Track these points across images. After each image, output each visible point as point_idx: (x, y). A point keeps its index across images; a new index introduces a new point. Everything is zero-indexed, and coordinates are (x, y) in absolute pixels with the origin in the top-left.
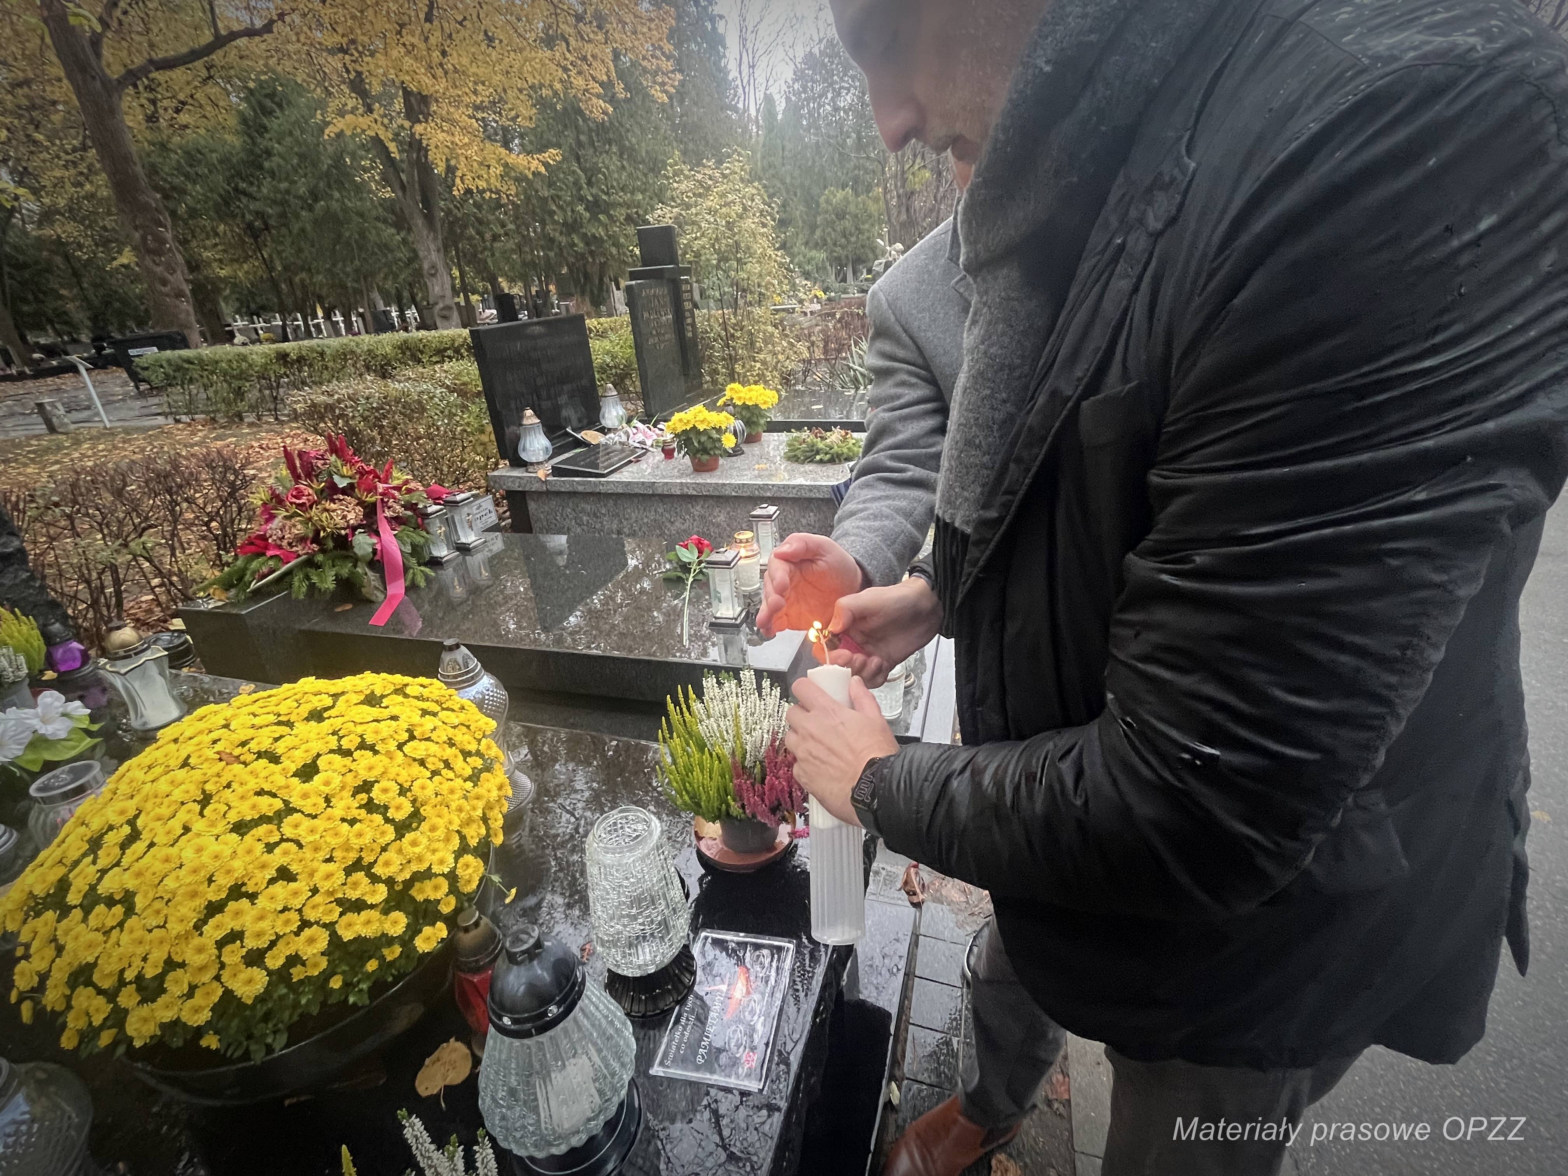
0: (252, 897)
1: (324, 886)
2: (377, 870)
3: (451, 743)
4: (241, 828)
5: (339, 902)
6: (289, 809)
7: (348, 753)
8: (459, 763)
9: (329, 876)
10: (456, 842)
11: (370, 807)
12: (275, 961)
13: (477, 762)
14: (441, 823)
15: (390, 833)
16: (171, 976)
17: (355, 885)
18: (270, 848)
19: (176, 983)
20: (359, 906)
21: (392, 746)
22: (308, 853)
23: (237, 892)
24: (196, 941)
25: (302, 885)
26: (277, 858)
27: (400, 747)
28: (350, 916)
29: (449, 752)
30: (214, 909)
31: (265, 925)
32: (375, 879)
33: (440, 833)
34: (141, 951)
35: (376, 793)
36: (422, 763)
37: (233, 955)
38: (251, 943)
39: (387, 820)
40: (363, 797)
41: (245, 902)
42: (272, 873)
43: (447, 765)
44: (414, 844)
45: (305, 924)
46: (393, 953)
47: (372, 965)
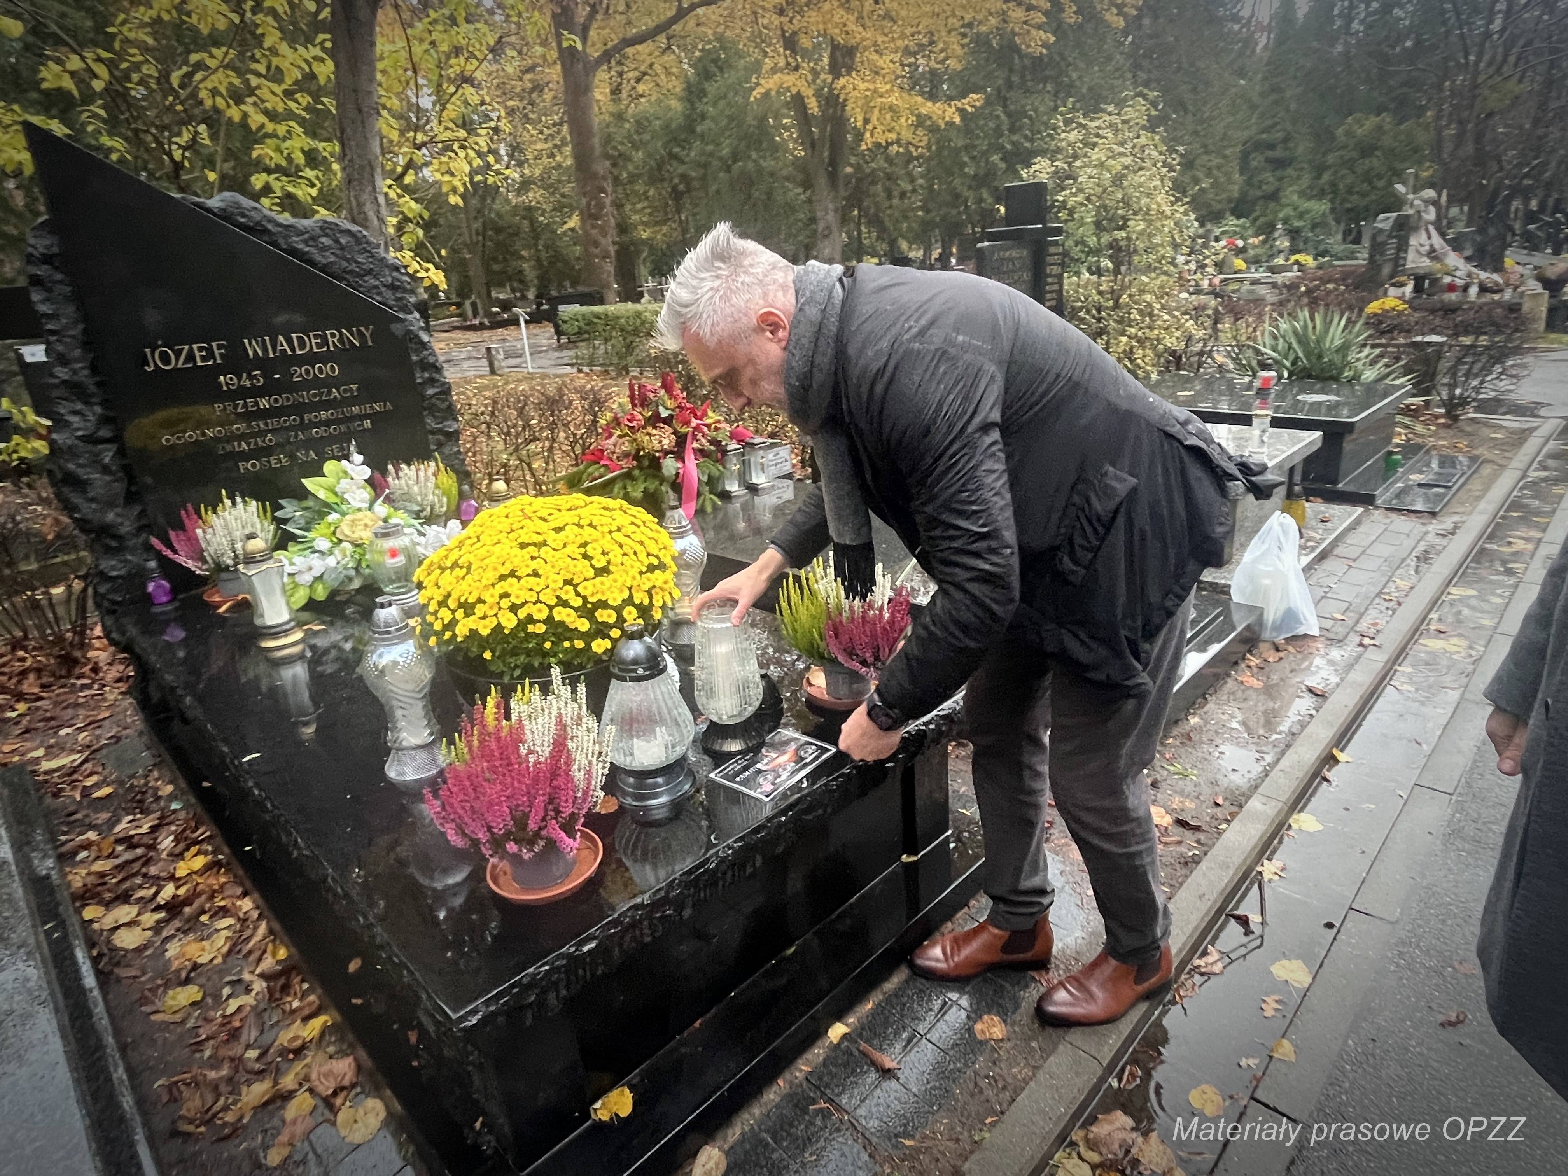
0: (519, 578)
1: (552, 585)
2: (579, 589)
3: (642, 543)
4: (523, 546)
5: (558, 597)
6: (545, 544)
7: (581, 526)
8: (642, 556)
9: (555, 581)
10: (626, 595)
11: (585, 556)
12: (522, 614)
13: (655, 562)
14: (620, 580)
15: (591, 573)
16: (479, 606)
17: (567, 592)
18: (533, 558)
19: (480, 610)
20: (565, 604)
21: (606, 529)
22: (548, 567)
23: (512, 574)
24: (491, 590)
25: (542, 582)
26: (534, 565)
27: (610, 532)
28: (560, 608)
29: (638, 548)
30: (502, 578)
31: (521, 593)
32: (578, 594)
33: (619, 584)
34: (469, 589)
35: (589, 548)
36: (621, 546)
37: (505, 604)
38: (513, 599)
39: (592, 566)
40: (582, 550)
41: (515, 580)
42: (530, 571)
43: (635, 553)
44: (602, 583)
45: (538, 601)
46: (579, 644)
47: (567, 644)
